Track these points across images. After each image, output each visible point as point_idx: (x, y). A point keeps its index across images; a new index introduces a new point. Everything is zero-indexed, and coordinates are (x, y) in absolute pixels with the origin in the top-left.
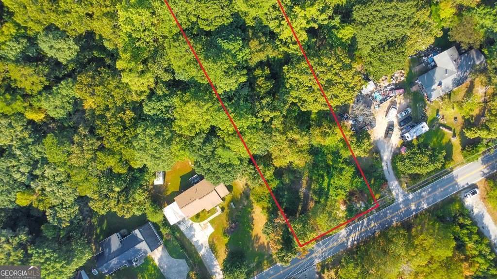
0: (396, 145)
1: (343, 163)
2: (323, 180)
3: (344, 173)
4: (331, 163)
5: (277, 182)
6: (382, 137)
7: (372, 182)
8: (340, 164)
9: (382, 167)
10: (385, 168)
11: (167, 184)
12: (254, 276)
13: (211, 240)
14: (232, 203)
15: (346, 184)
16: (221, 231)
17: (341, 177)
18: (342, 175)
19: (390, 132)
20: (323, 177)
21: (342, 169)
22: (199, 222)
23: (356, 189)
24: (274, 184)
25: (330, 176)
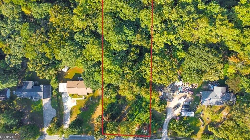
0: (176, 114)
1: (148, 109)
2: (136, 112)
3: (146, 113)
4: (143, 106)
5: (115, 101)
6: (172, 108)
7: (156, 124)
8: (147, 109)
9: (164, 121)
10: (165, 122)
11: (68, 73)
12: (82, 135)
13: (73, 108)
14: (91, 98)
15: (144, 119)
16: (79, 107)
17: (144, 115)
18: (145, 114)
19: (177, 108)
20: (136, 110)
21: (146, 111)
22: (72, 98)
23: (147, 123)
24: (114, 101)
25: (140, 111)
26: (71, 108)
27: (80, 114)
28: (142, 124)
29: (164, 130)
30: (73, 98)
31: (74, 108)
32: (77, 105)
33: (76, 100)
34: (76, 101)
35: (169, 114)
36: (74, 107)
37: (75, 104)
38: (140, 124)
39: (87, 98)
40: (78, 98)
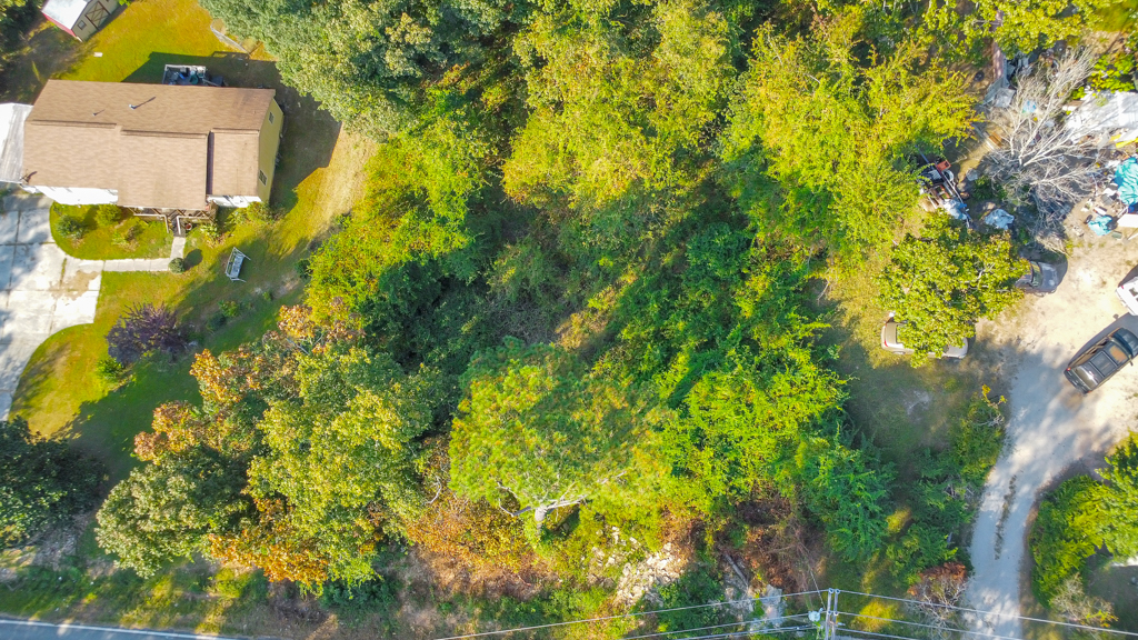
11: (90, 51)
13: (50, 351)
14: (239, 259)
19: (1116, 352)
20: (669, 355)
22: (70, 251)
26: (37, 345)
27: (104, 400)
28: (722, 506)
29: (988, 596)
30: (82, 254)
31: (60, 350)
32: (96, 320)
33: (104, 273)
34: (95, 284)
35: (1034, 420)
36: (65, 340)
37: (81, 309)
38: (705, 505)
39: (208, 261)
40: (123, 254)
